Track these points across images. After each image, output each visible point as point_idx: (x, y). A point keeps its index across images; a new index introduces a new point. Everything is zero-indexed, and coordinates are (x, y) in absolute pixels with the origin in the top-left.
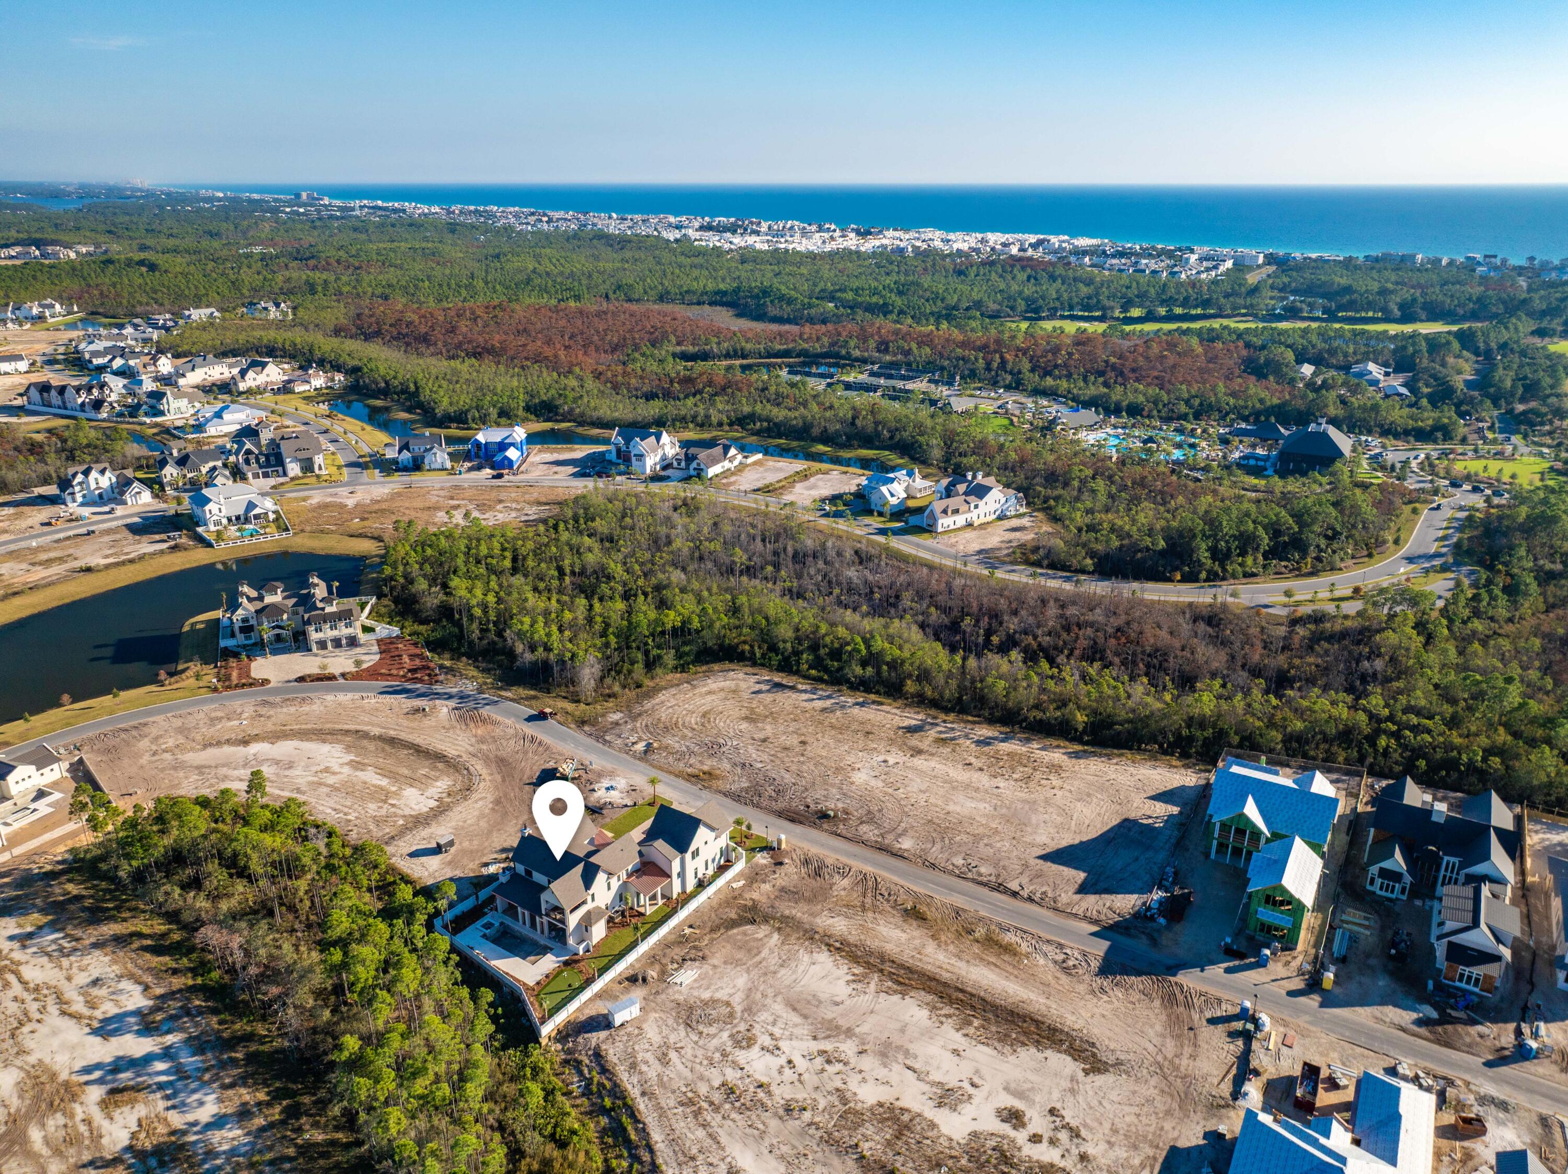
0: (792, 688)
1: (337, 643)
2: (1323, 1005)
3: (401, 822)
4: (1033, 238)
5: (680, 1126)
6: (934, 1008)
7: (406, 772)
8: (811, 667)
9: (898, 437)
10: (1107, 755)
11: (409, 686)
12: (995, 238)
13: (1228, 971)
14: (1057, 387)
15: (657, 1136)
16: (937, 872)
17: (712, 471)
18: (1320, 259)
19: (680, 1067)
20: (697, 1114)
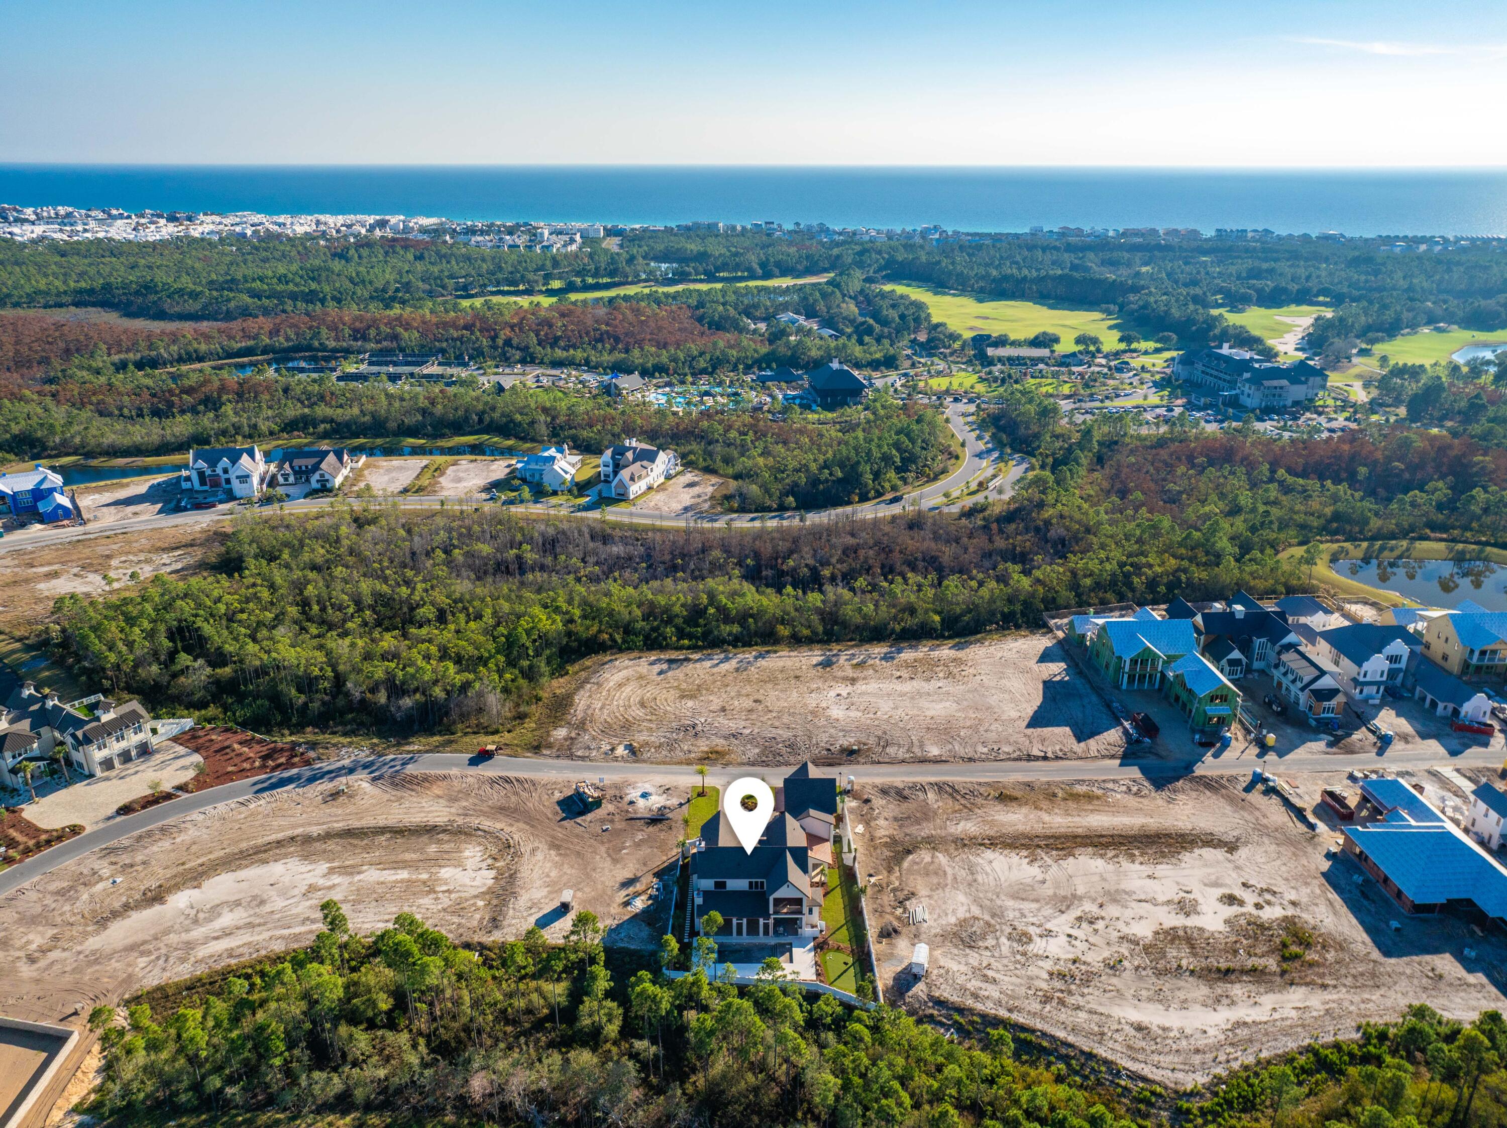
0: (687, 660)
1: (126, 757)
2: (1281, 755)
3: (481, 903)
4: (371, 219)
5: (1063, 1017)
6: (1102, 856)
7: (414, 856)
8: (679, 639)
9: (487, 419)
10: (978, 641)
11: (286, 774)
12: (334, 221)
13: (1216, 756)
14: (574, 357)
15: (1061, 1034)
16: (978, 764)
17: (338, 481)
18: (645, 230)
19: (1007, 979)
20: (1062, 1002)
